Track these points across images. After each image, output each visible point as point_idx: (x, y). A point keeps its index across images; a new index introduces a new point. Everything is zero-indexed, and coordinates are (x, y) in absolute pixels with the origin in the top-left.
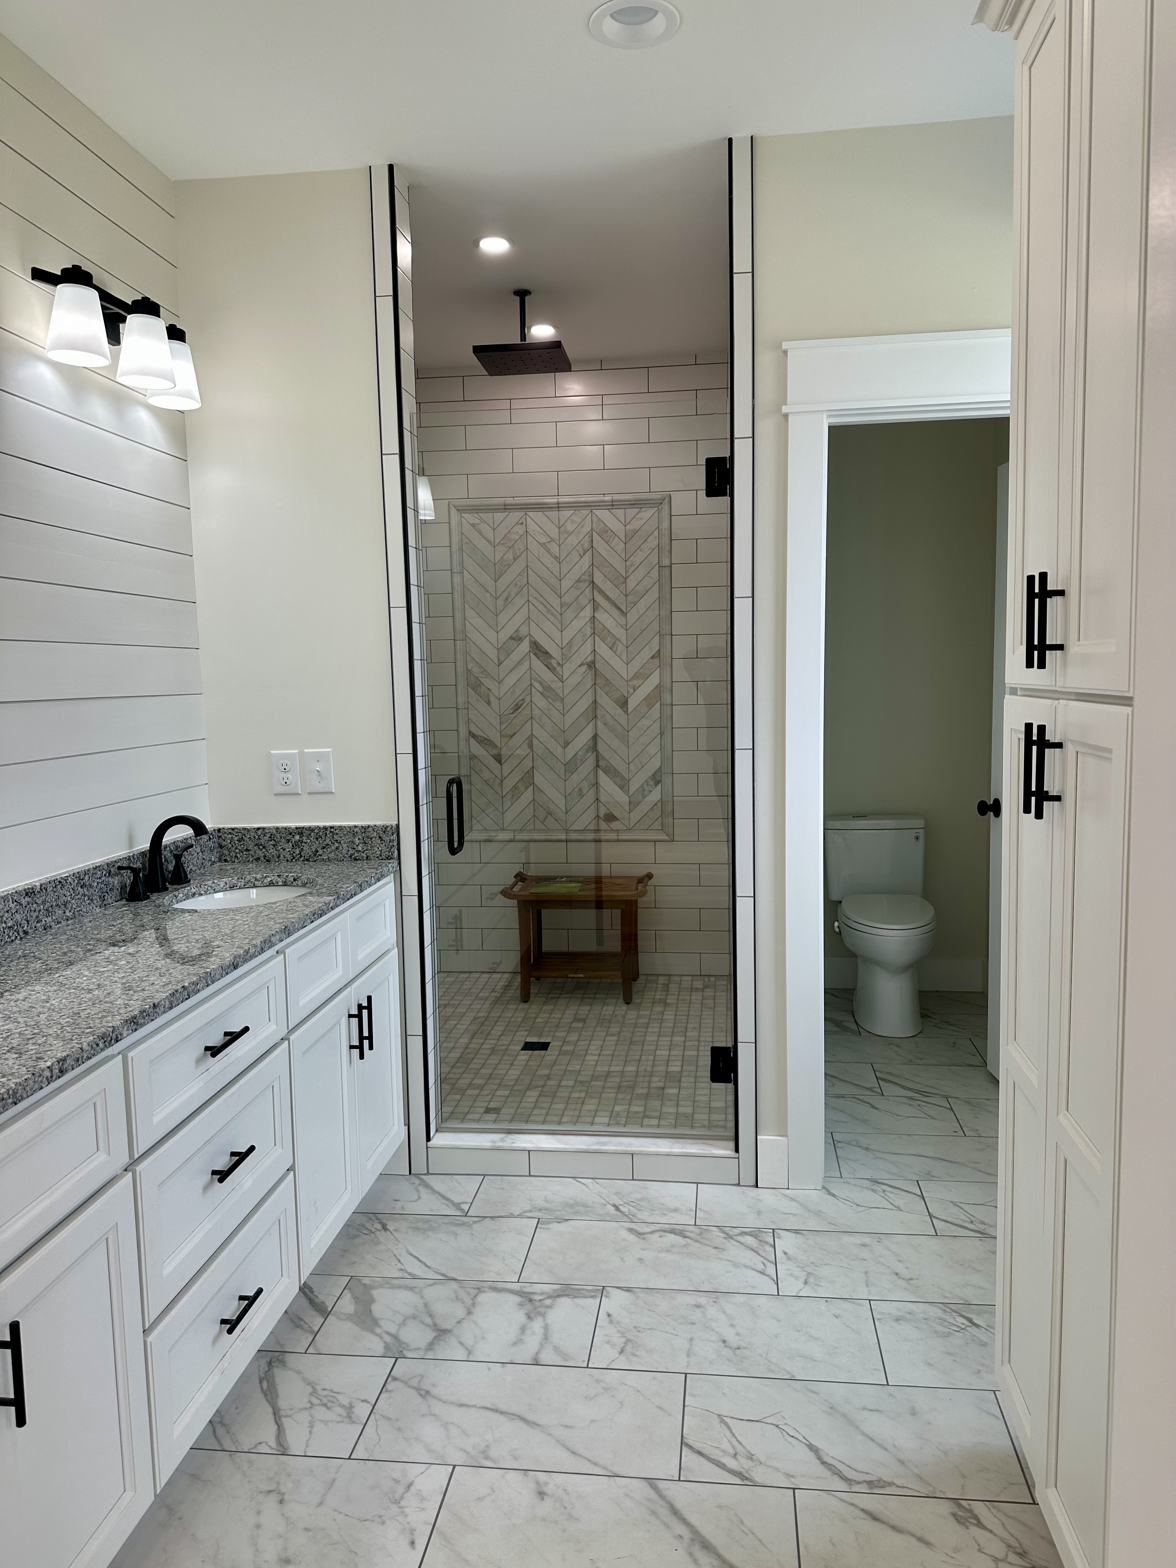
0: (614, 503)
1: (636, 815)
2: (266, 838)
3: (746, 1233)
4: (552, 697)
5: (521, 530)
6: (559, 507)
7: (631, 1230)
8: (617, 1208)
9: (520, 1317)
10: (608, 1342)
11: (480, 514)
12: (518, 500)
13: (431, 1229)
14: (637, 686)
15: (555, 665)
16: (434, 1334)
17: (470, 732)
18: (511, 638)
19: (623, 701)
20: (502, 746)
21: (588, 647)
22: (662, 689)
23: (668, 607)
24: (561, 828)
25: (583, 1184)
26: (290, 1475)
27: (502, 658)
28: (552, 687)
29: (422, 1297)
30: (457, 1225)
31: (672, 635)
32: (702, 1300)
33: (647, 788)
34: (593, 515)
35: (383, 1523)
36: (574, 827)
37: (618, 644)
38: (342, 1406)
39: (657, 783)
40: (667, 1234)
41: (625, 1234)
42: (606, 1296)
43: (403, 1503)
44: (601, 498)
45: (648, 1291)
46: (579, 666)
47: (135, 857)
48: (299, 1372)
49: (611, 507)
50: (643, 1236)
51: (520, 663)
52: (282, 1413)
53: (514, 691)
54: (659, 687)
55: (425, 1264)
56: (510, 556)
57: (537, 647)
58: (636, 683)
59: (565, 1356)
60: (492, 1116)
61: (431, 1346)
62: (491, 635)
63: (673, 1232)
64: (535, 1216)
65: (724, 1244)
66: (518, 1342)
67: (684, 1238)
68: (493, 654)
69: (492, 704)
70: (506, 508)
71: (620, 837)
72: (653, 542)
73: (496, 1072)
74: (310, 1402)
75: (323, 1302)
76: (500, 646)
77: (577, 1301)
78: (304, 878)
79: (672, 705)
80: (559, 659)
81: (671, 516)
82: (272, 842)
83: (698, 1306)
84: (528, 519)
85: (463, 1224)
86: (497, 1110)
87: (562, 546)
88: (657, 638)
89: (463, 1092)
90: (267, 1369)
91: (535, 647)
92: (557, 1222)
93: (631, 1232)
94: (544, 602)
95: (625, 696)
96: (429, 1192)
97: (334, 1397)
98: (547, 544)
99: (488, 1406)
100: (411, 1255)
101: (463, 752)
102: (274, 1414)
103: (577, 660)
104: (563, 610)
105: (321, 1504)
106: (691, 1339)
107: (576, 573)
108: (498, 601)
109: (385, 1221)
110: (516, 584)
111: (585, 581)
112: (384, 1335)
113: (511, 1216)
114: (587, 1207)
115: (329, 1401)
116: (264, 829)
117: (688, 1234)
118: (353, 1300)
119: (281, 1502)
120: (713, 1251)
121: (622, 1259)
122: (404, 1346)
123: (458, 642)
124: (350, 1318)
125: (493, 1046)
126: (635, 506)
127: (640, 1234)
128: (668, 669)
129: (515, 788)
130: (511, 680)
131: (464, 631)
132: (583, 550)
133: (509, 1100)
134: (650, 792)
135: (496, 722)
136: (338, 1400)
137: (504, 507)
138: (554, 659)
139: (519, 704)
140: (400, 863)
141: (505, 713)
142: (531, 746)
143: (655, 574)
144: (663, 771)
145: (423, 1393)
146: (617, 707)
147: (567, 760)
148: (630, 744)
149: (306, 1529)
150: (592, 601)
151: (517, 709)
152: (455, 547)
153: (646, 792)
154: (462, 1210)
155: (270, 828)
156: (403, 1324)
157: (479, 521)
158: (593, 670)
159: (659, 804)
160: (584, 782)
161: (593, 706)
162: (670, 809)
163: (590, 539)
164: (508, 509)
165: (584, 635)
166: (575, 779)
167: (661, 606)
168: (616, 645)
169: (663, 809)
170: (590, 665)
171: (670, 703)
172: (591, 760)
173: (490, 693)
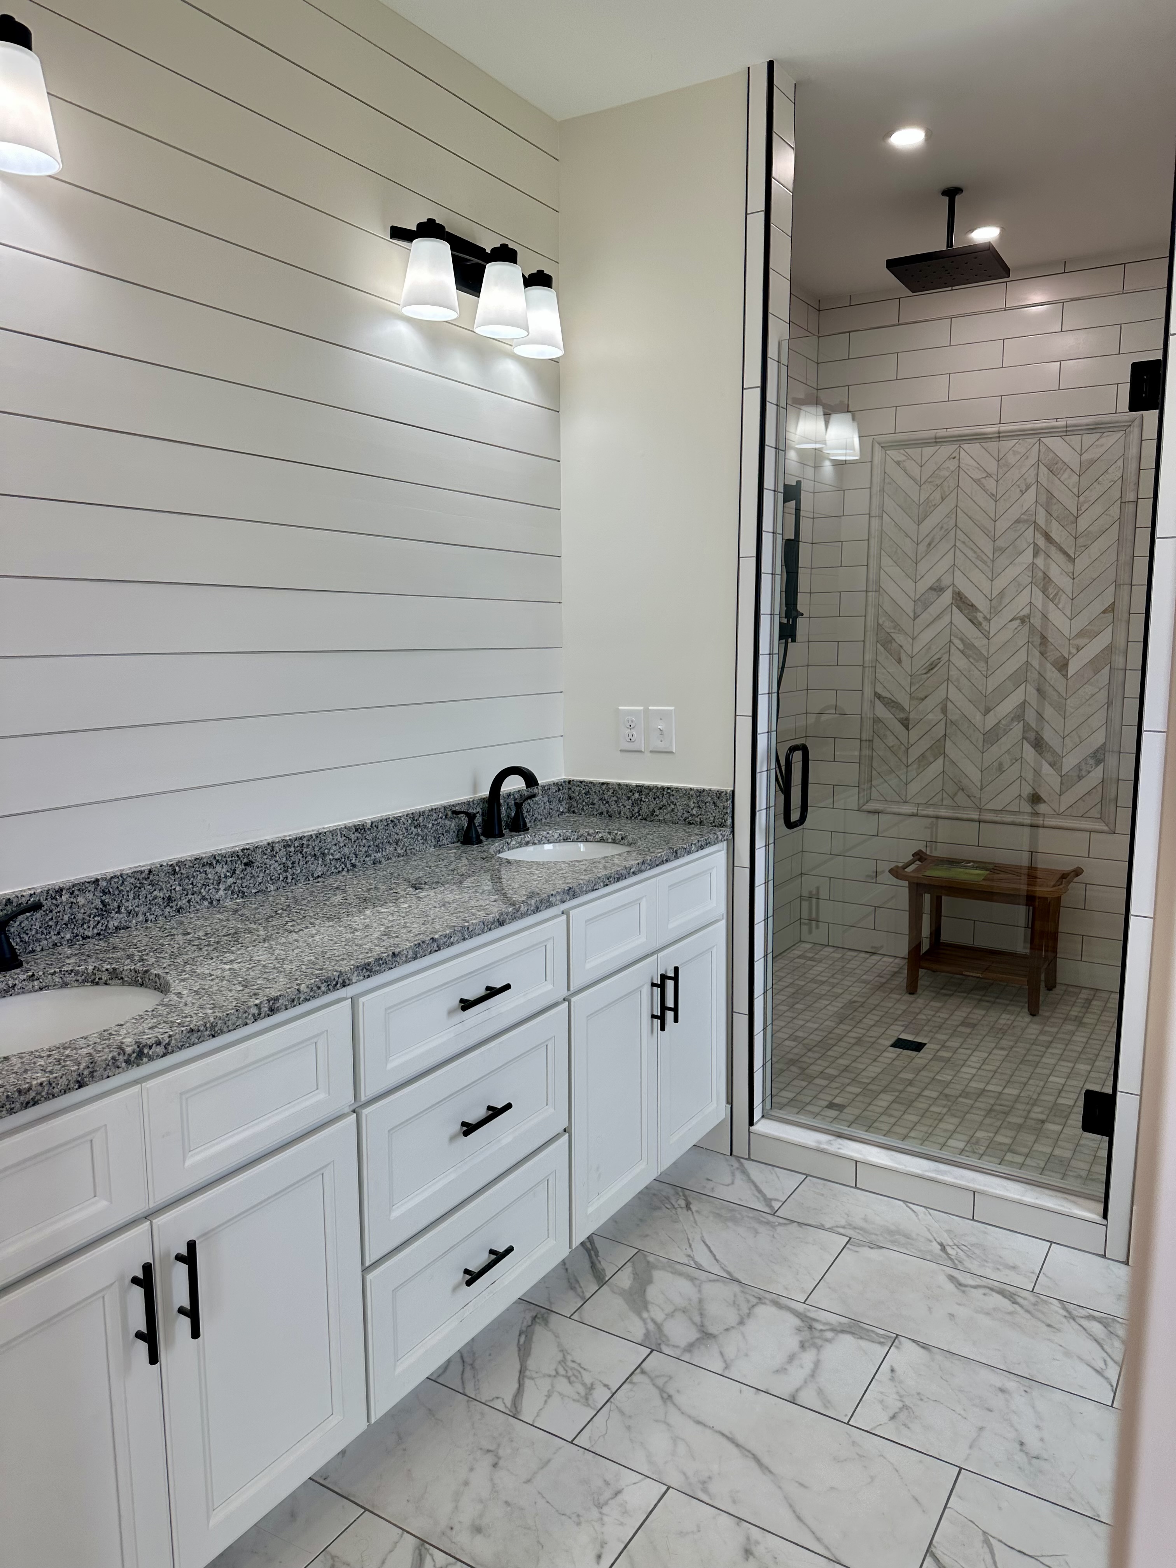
0: (1069, 429)
1: (1069, 798)
2: (610, 793)
3: (1094, 1318)
4: (975, 656)
5: (952, 465)
6: (1000, 436)
7: (951, 1278)
8: (943, 1248)
9: (792, 1343)
10: (881, 1402)
11: (907, 450)
12: (951, 432)
13: (734, 1220)
14: (1082, 645)
15: (981, 619)
16: (698, 1335)
17: (876, 693)
18: (931, 588)
19: (1062, 663)
20: (911, 709)
21: (1024, 599)
22: (1113, 649)
23: (1129, 551)
24: (974, 806)
25: (913, 1210)
26: (512, 1441)
27: (918, 611)
28: (976, 645)
29: (700, 1291)
30: (761, 1222)
31: (1131, 585)
32: (1011, 1384)
33: (1084, 767)
34: (1041, 444)
35: (579, 1524)
36: (988, 807)
37: (1061, 596)
38: (584, 1384)
39: (1098, 762)
40: (994, 1294)
41: (942, 1280)
42: (897, 1347)
43: (605, 1510)
44: (1054, 423)
45: (948, 1355)
46: (1011, 621)
47: (475, 802)
48: (557, 1336)
49: (1065, 434)
50: (963, 1288)
51: (939, 617)
52: (528, 1373)
53: (930, 648)
54: (1110, 649)
55: (714, 1256)
56: (937, 496)
57: (961, 598)
58: (1080, 642)
59: (827, 1403)
60: (833, 1113)
61: (690, 1348)
62: (909, 585)
63: (1002, 1292)
64: (847, 1234)
65: (1061, 1323)
66: (781, 1371)
67: (1013, 1303)
68: (909, 607)
69: (903, 663)
70: (937, 441)
71: (1047, 823)
72: (1115, 473)
73: (854, 1065)
74: (556, 1370)
75: (604, 1270)
76: (917, 597)
77: (863, 1344)
78: (630, 839)
79: (1126, 670)
80: (986, 612)
81: (1142, 440)
82: (615, 798)
83: (1002, 1390)
84: (962, 452)
85: (768, 1223)
86: (840, 1108)
87: (1001, 481)
88: (1113, 587)
89: (811, 1079)
90: (530, 1323)
91: (959, 599)
92: (869, 1247)
93: (950, 1279)
94: (974, 547)
95: (1064, 657)
96: (744, 1178)
97: (580, 1372)
98: (983, 480)
99: (726, 1433)
100: (704, 1242)
101: (866, 714)
102: (520, 1372)
103: (1008, 614)
104: (996, 555)
105: (528, 1481)
106: (981, 1429)
107: (1015, 513)
108: (920, 547)
109: (690, 1199)
110: (942, 528)
111: (1026, 521)
112: (649, 1321)
113: (821, 1227)
114: (908, 1238)
115: (574, 1375)
116: (608, 784)
117: (1019, 1300)
118: (632, 1276)
119: (495, 1465)
120: (1046, 1328)
121: (930, 1308)
122: (664, 1339)
123: (870, 594)
124: (623, 1293)
125: (861, 1036)
126: (1094, 431)
127: (960, 1285)
128: (1124, 625)
129: (923, 757)
130: (926, 637)
131: (878, 581)
132: (1026, 485)
133: (859, 1098)
134: (1089, 772)
135: (906, 683)
136: (582, 1377)
137: (935, 440)
138: (980, 612)
139: (935, 663)
140: (733, 832)
141: (918, 673)
142: (944, 711)
143: (1115, 511)
144: (1107, 747)
145: (665, 1396)
146: (1054, 669)
147: (987, 729)
148: (1067, 714)
149: (507, 1503)
150: (1032, 545)
151: (932, 669)
153: (1084, 773)
154: (771, 1207)
155: (613, 784)
156: (671, 1315)
157: (904, 458)
158: (1027, 628)
159: (1100, 788)
160: (1006, 754)
161: (1025, 666)
162: (1113, 795)
163: (1036, 472)
164: (940, 442)
165: (1019, 585)
166: (995, 751)
167: (1120, 549)
168: (1058, 597)
169: (1104, 793)
170: (1023, 620)
171: (1123, 667)
172: (1017, 729)
173: (902, 651)
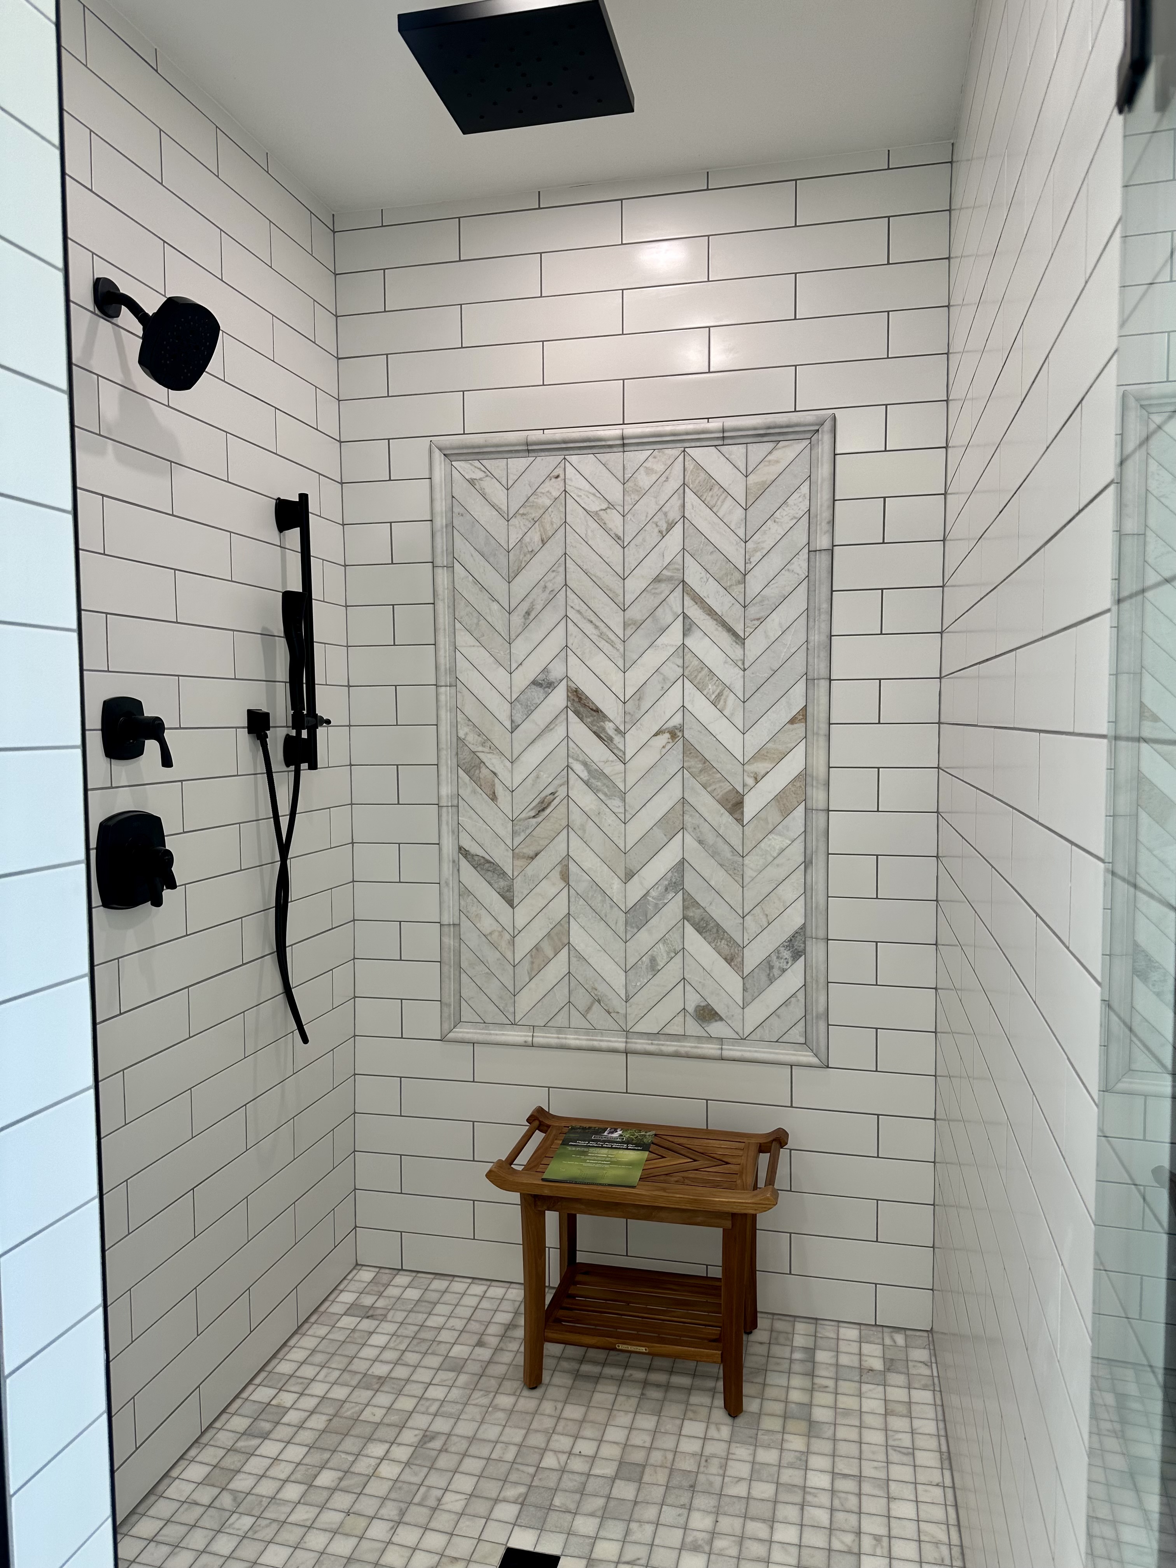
0: (726, 434)
1: (756, 1013)
4: (606, 790)
5: (554, 488)
6: (624, 444)
11: (484, 462)
12: (549, 435)
14: (763, 772)
15: (611, 731)
17: (460, 848)
18: (534, 683)
19: (734, 801)
20: (516, 874)
21: (673, 698)
22: (809, 780)
23: (824, 627)
24: (617, 1027)
27: (518, 718)
28: (606, 772)
31: (830, 680)
33: (776, 964)
34: (687, 458)
36: (640, 1028)
37: (727, 696)
39: (797, 955)
44: (703, 425)
46: (656, 735)
49: (720, 442)
51: (548, 728)
53: (537, 777)
54: (804, 777)
56: (535, 537)
57: (580, 699)
58: (760, 767)
62: (500, 676)
68: (502, 711)
69: (499, 800)
70: (529, 449)
71: (726, 1053)
72: (798, 505)
76: (514, 697)
79: (829, 811)
80: (619, 721)
81: (835, 455)
84: (569, 468)
87: (629, 516)
88: (802, 685)
91: (577, 699)
94: (595, 617)
95: (737, 792)
98: (601, 513)
101: (447, 883)
103: (650, 724)
104: (628, 633)
107: (652, 567)
108: (514, 616)
110: (545, 587)
111: (670, 579)
123: (443, 689)
126: (765, 439)
128: (822, 742)
129: (537, 950)
130: (531, 759)
131: (453, 670)
132: (667, 522)
134: (784, 971)
135: (505, 831)
137: (525, 448)
138: (610, 721)
139: (546, 801)
141: (523, 816)
142: (565, 876)
143: (800, 565)
144: (808, 933)
146: (723, 810)
147: (630, 905)
148: (747, 879)
150: (681, 618)
151: (543, 810)
152: (440, 521)
153: (776, 972)
157: (481, 475)
158: (680, 742)
159: (801, 995)
160: (661, 945)
161: (679, 807)
162: (821, 1008)
163: (681, 502)
164: (534, 451)
165: (665, 679)
166: (645, 938)
167: (811, 624)
168: (723, 698)
169: (808, 1004)
170: (675, 733)
171: (825, 807)
172: (674, 907)
173: (496, 780)
